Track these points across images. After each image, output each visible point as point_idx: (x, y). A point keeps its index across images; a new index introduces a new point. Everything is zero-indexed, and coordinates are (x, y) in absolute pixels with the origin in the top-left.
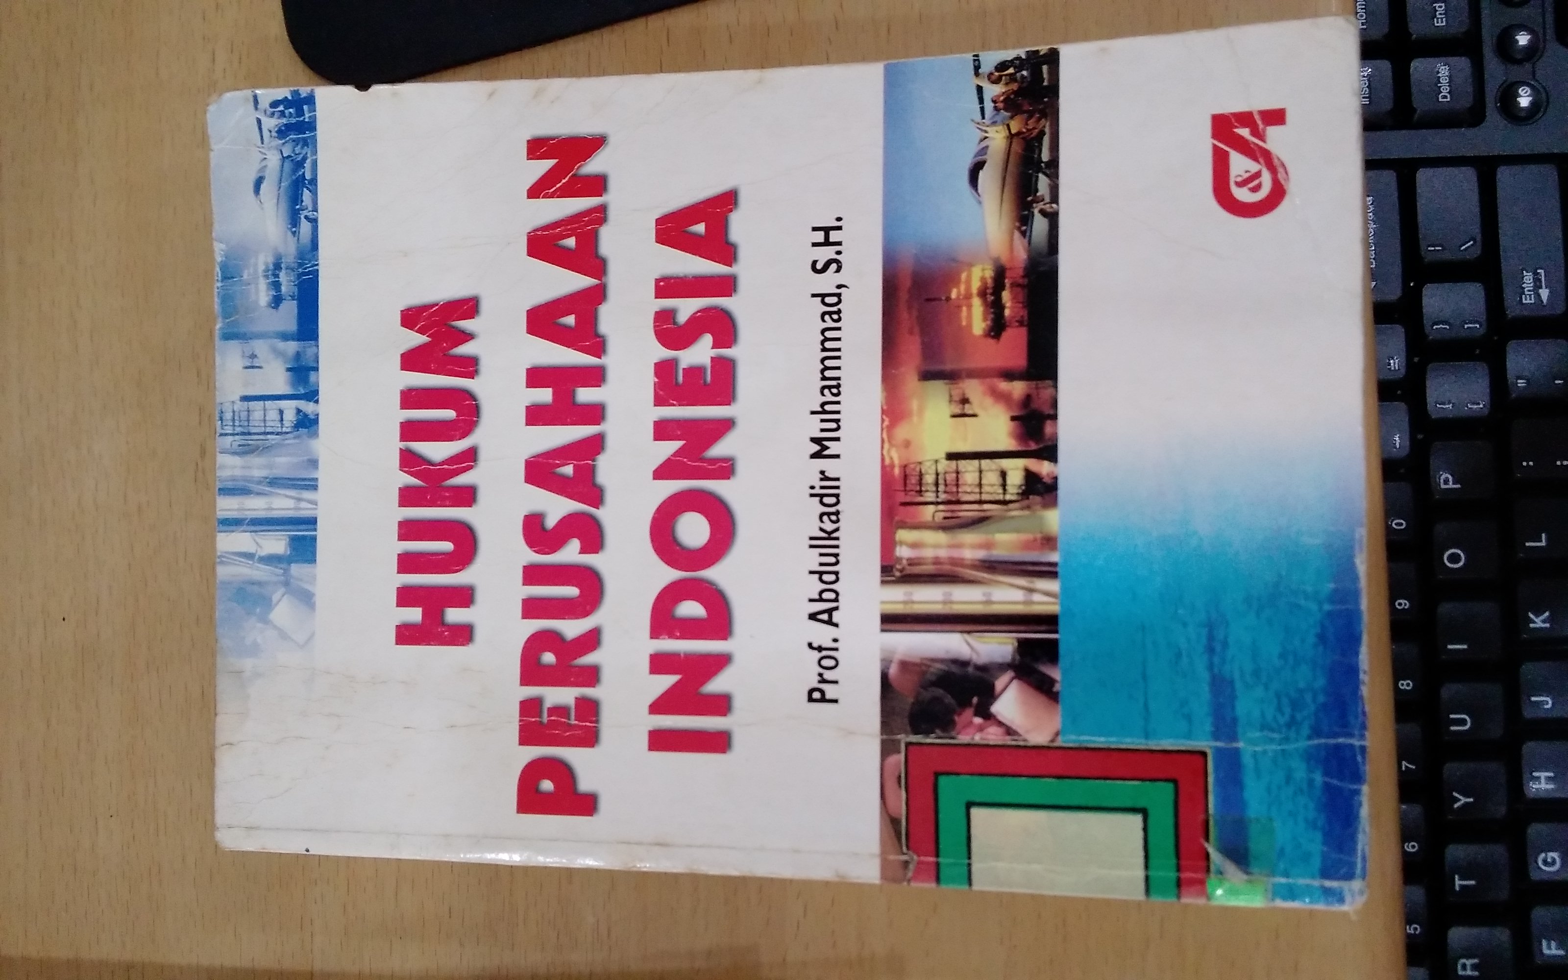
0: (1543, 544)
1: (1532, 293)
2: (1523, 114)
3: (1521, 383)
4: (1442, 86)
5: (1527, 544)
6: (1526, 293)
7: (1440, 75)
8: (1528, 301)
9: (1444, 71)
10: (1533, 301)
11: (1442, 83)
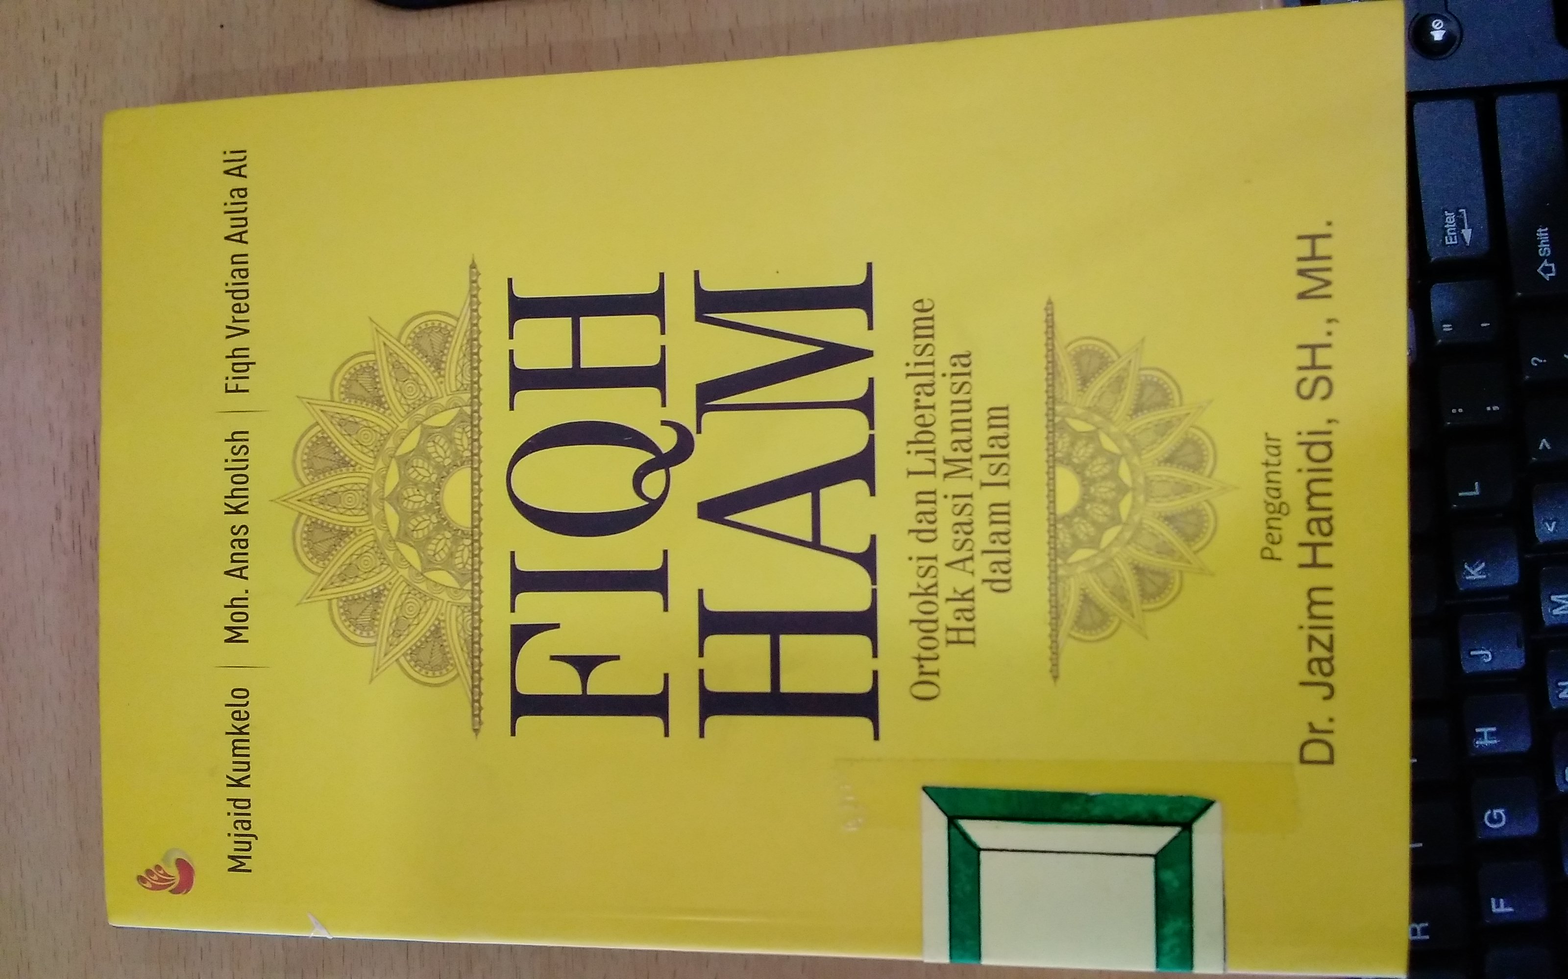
0: (1477, 493)
1: (1455, 234)
2: (1437, 49)
3: (1447, 328)
5: (1460, 494)
6: (1449, 234)
8: (1451, 243)
10: (1456, 242)
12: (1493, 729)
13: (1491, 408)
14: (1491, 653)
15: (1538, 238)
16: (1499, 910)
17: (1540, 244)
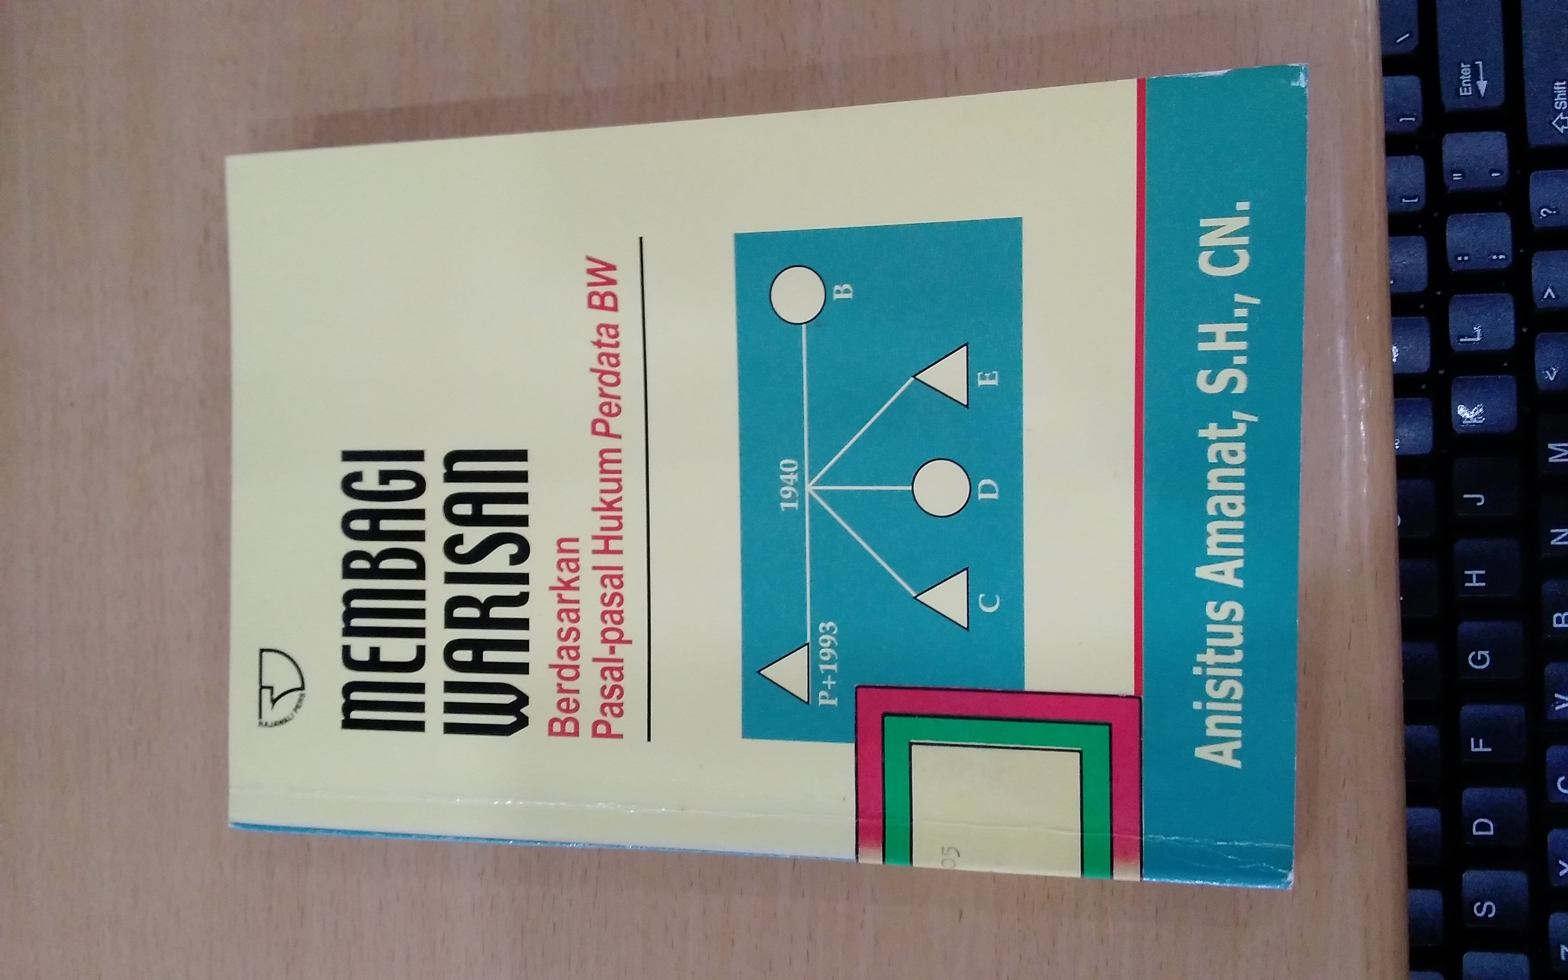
12: (1483, 572)
14: (1485, 497)
15: (1555, 92)
16: (1477, 750)
17: (1557, 98)
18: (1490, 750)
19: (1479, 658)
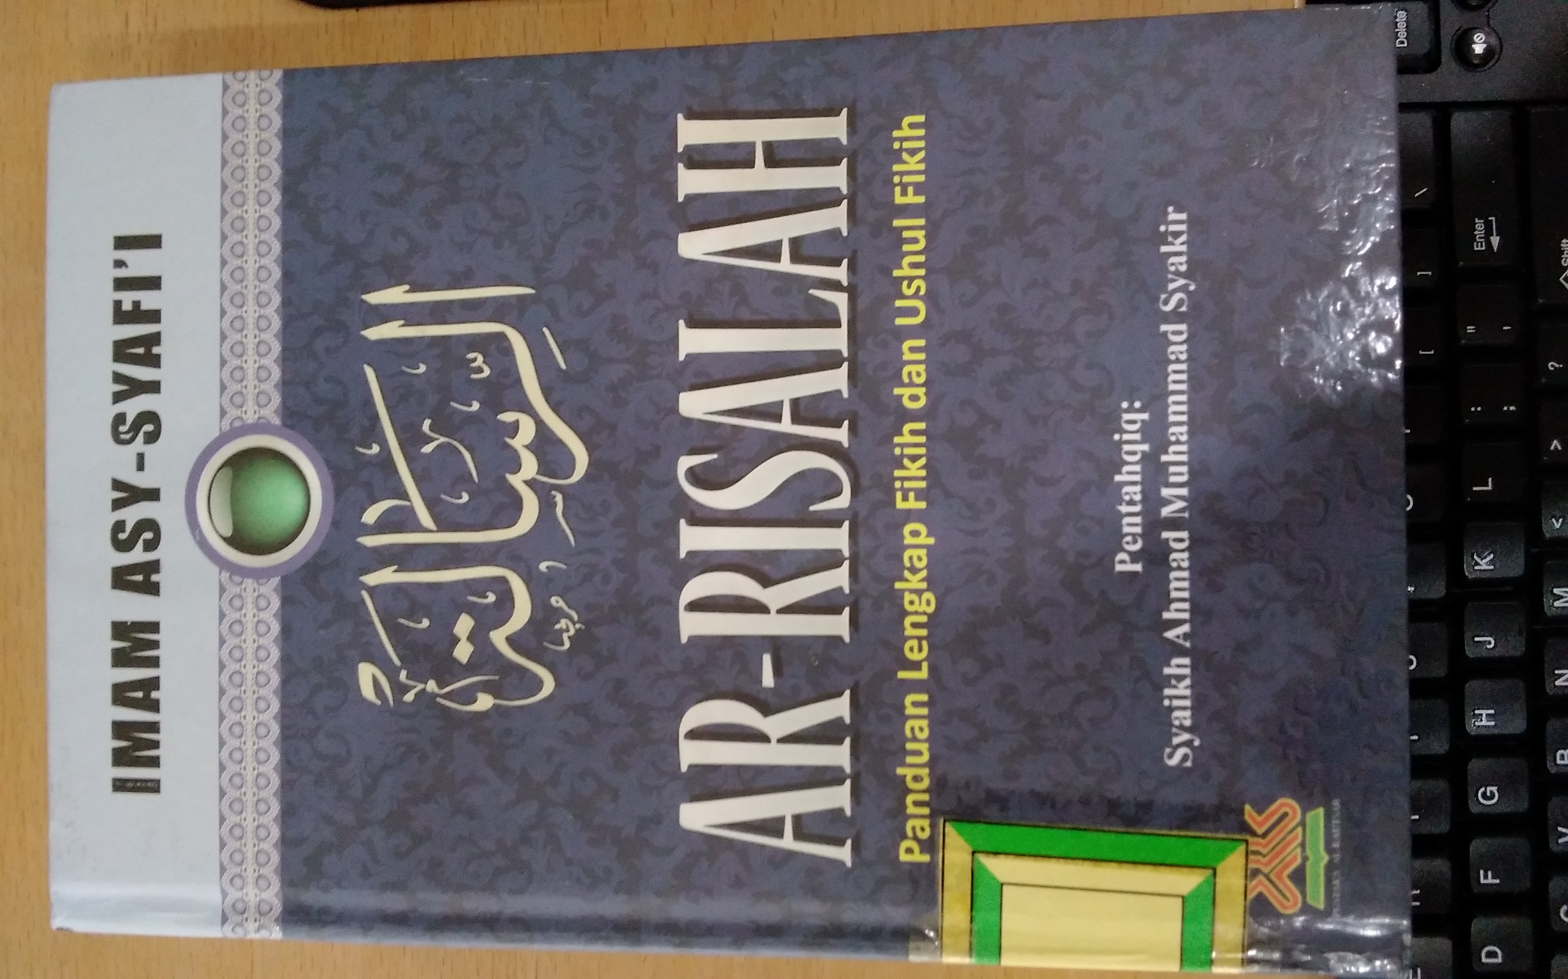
0: (1490, 488)
1: (1483, 240)
2: (1476, 62)
3: (1471, 329)
4: (1398, 32)
5: (1475, 489)
6: (1478, 240)
7: (1398, 20)
8: (1479, 248)
9: (1402, 16)
10: (1484, 248)
11: (1399, 28)
12: (1492, 712)
13: (1509, 409)
14: (1495, 640)
15: (1562, 249)
16: (1486, 882)
17: (1563, 254)
18: (1497, 881)
19: (1488, 794)
